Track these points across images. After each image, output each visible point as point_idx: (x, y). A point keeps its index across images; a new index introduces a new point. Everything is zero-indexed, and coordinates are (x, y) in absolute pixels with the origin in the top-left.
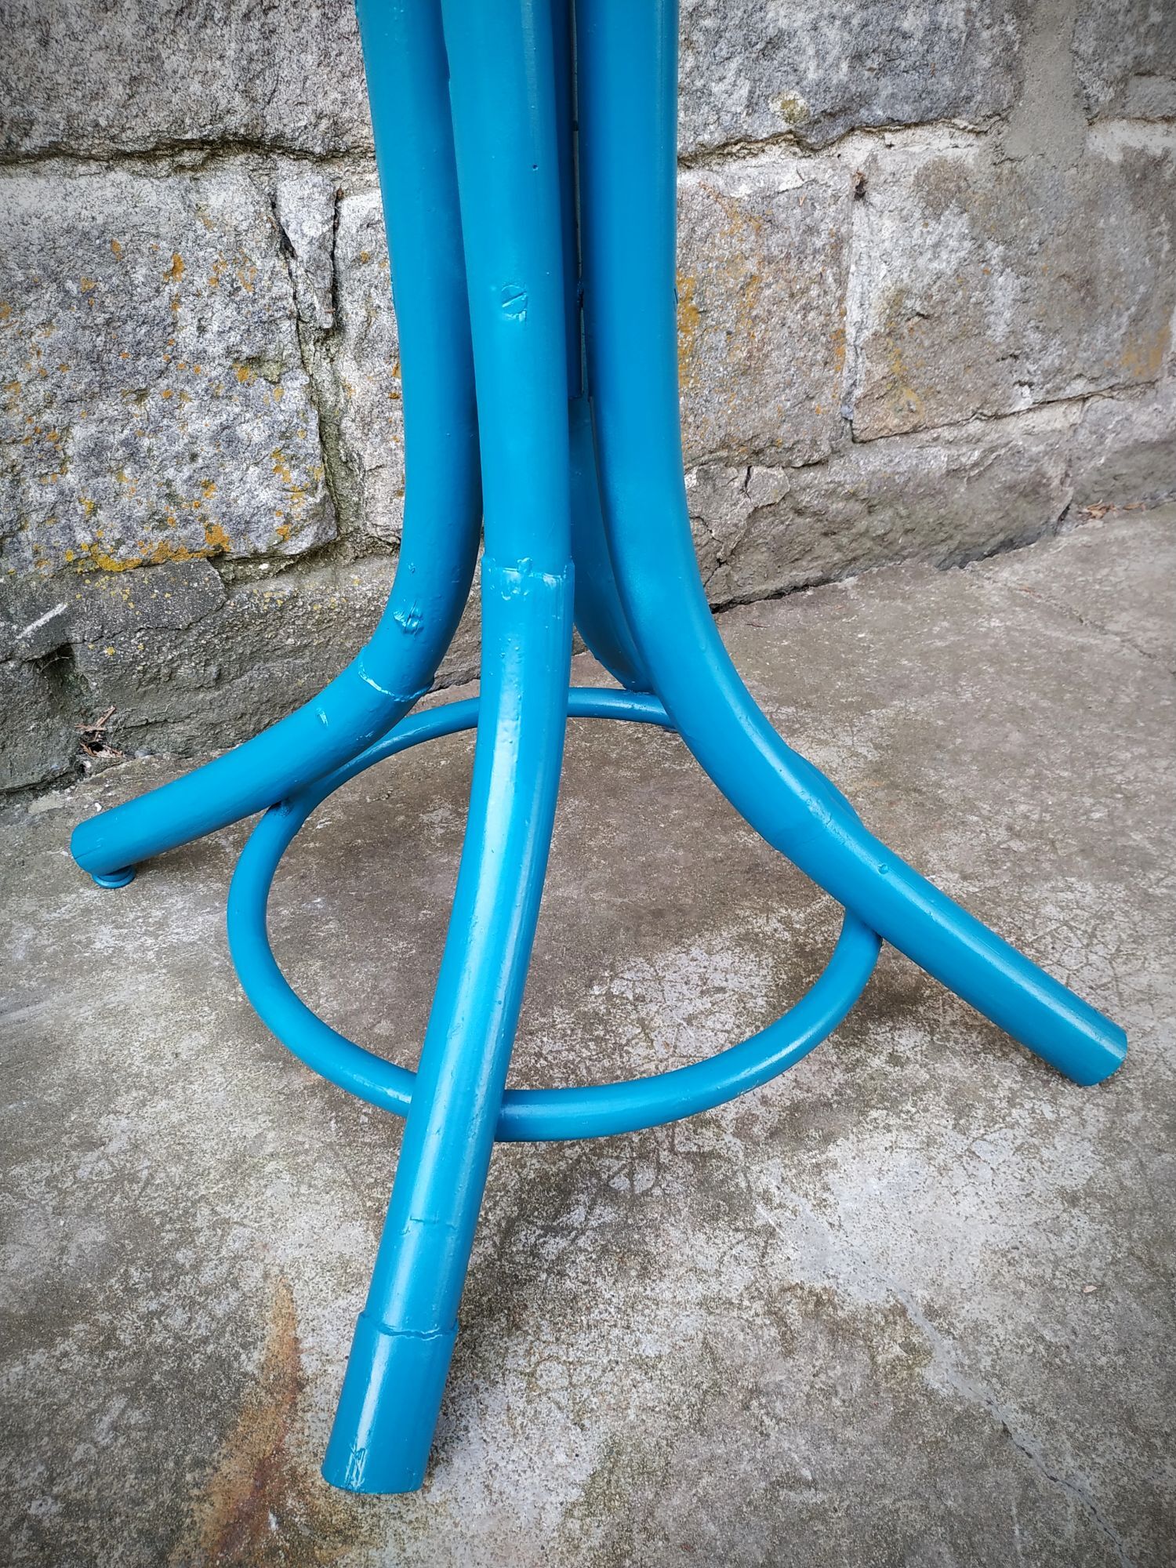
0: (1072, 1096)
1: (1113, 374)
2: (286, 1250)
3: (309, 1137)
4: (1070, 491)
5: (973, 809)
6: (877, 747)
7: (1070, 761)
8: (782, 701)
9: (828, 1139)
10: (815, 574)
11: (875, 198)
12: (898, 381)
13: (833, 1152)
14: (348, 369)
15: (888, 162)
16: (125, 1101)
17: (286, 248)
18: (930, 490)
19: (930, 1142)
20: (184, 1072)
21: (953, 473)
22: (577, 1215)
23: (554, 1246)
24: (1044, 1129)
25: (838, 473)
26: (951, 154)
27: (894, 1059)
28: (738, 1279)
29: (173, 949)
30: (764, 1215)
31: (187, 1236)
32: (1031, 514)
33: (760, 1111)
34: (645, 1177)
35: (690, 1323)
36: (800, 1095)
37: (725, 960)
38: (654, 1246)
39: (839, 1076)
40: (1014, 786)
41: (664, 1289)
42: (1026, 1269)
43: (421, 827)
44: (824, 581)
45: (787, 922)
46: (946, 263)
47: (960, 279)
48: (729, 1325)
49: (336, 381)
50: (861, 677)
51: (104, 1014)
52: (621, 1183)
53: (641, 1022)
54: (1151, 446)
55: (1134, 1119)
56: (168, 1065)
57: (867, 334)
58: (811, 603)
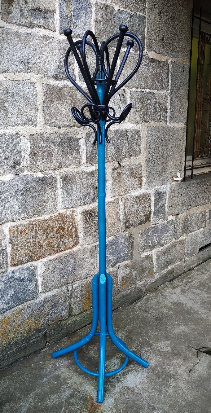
0: (145, 369)
1: (148, 277)
2: (87, 389)
3: (85, 380)
4: (145, 290)
5: (136, 340)
6: (126, 333)
7: (145, 333)
8: (116, 327)
9: (126, 375)
10: (117, 307)
11: (120, 269)
12: (123, 285)
13: (127, 376)
14: (72, 300)
15: (121, 266)
16: (68, 380)
17: (68, 291)
18: (129, 295)
19: (134, 374)
20: (72, 376)
21: (131, 292)
22: (109, 383)
23: (107, 386)
24: (143, 372)
25: (118, 296)
26: (127, 263)
27: (131, 368)
28: (122, 386)
29: (65, 365)
30: (122, 382)
31: (79, 389)
32: (140, 294)
33: (121, 373)
34: (113, 380)
35: (118, 390)
36: (124, 372)
37: (116, 360)
38: (115, 385)
39: (127, 370)
40: (140, 337)
41: (116, 388)
42: (142, 383)
43: (83, 349)
44: (118, 308)
45: (120, 355)
46: (128, 272)
47: (129, 273)
48: (121, 390)
49: (71, 301)
50: (124, 323)
51: (62, 372)
52: (111, 381)
53: (110, 367)
54: (154, 282)
55: (150, 370)
56: (70, 376)
57: (120, 281)
58: (117, 311)
